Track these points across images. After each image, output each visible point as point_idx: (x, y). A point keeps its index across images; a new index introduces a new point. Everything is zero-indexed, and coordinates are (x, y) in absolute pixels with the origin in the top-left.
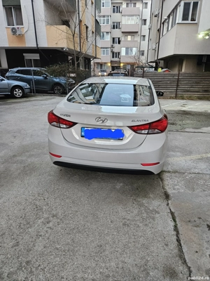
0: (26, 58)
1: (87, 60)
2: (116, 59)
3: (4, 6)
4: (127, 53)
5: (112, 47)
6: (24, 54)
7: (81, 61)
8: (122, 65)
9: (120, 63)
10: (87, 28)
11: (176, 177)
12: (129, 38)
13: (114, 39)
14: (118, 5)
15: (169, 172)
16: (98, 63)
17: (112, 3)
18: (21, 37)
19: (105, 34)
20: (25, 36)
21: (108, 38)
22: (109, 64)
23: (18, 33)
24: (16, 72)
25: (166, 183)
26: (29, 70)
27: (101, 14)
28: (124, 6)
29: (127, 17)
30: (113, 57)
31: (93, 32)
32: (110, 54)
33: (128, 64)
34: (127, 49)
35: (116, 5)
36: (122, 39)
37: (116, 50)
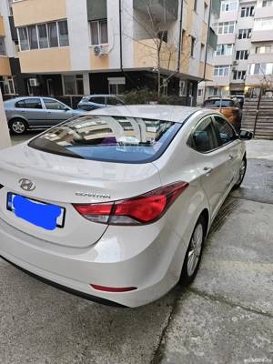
0: (111, 83)
1: (193, 83)
2: (239, 81)
3: (89, 21)
4: (256, 71)
5: (235, 63)
6: (109, 79)
7: (182, 84)
8: (246, 89)
9: (244, 85)
10: (193, 39)
11: (210, 310)
12: (262, 50)
13: (238, 52)
14: (250, 6)
15: (203, 294)
16: (211, 87)
17: (241, 4)
18: (104, 57)
19: (226, 47)
20: (110, 55)
21: (230, 52)
22: (228, 88)
23: (101, 53)
24: (90, 101)
25: (179, 321)
26: (104, 98)
27: (220, 20)
28: (259, 5)
29: (261, 21)
30: (235, 78)
31: (202, 45)
32: (230, 74)
33: (257, 87)
34: (257, 66)
35: (246, 6)
36: (252, 52)
37: (239, 68)
